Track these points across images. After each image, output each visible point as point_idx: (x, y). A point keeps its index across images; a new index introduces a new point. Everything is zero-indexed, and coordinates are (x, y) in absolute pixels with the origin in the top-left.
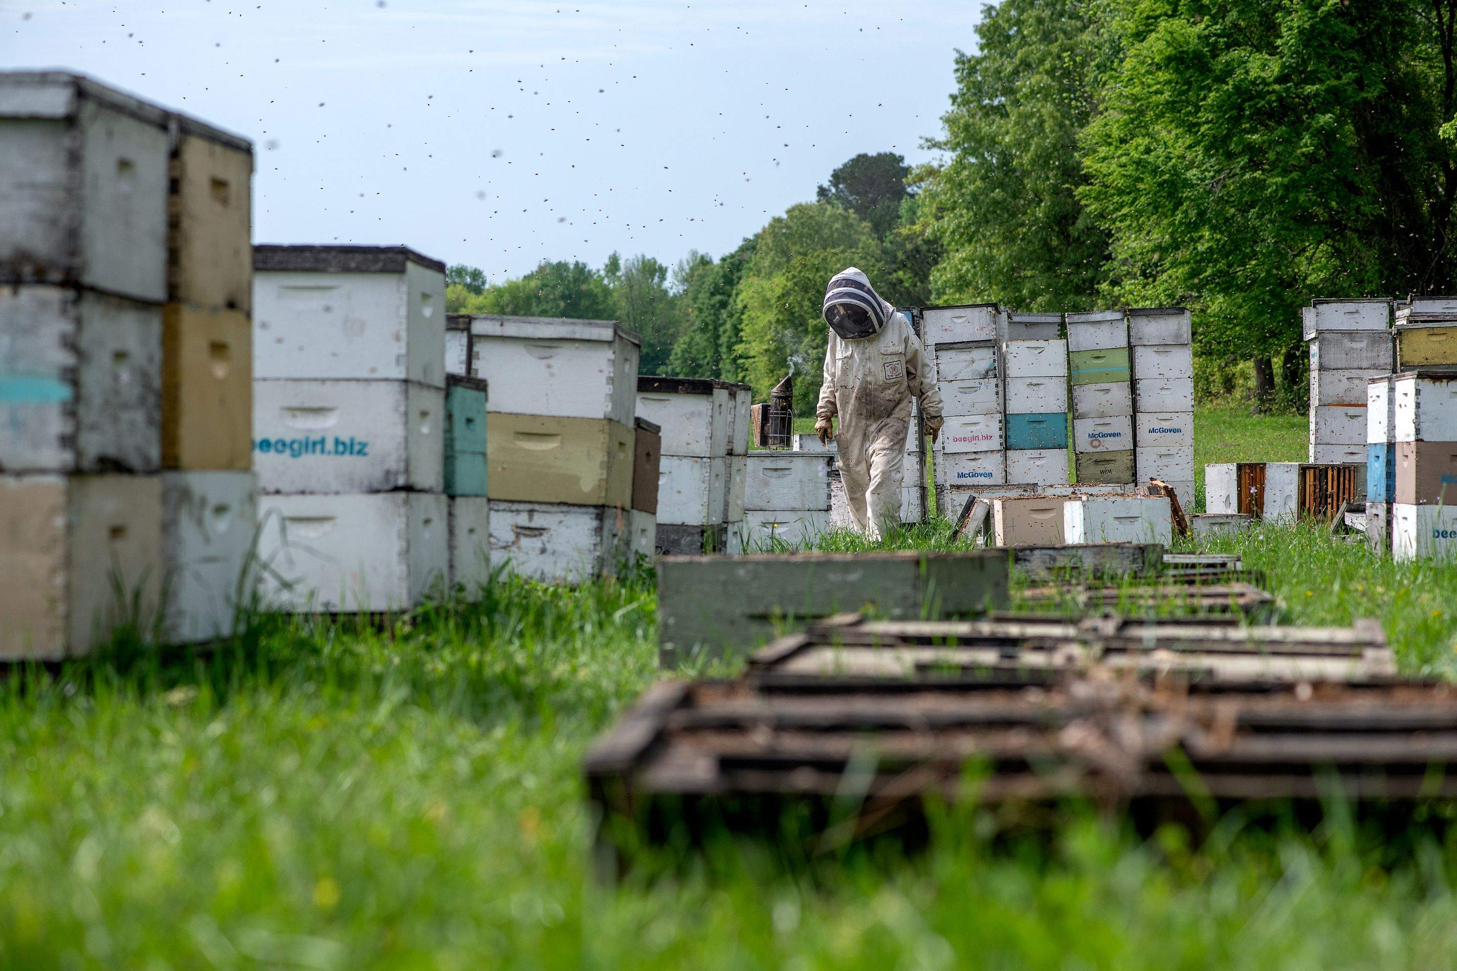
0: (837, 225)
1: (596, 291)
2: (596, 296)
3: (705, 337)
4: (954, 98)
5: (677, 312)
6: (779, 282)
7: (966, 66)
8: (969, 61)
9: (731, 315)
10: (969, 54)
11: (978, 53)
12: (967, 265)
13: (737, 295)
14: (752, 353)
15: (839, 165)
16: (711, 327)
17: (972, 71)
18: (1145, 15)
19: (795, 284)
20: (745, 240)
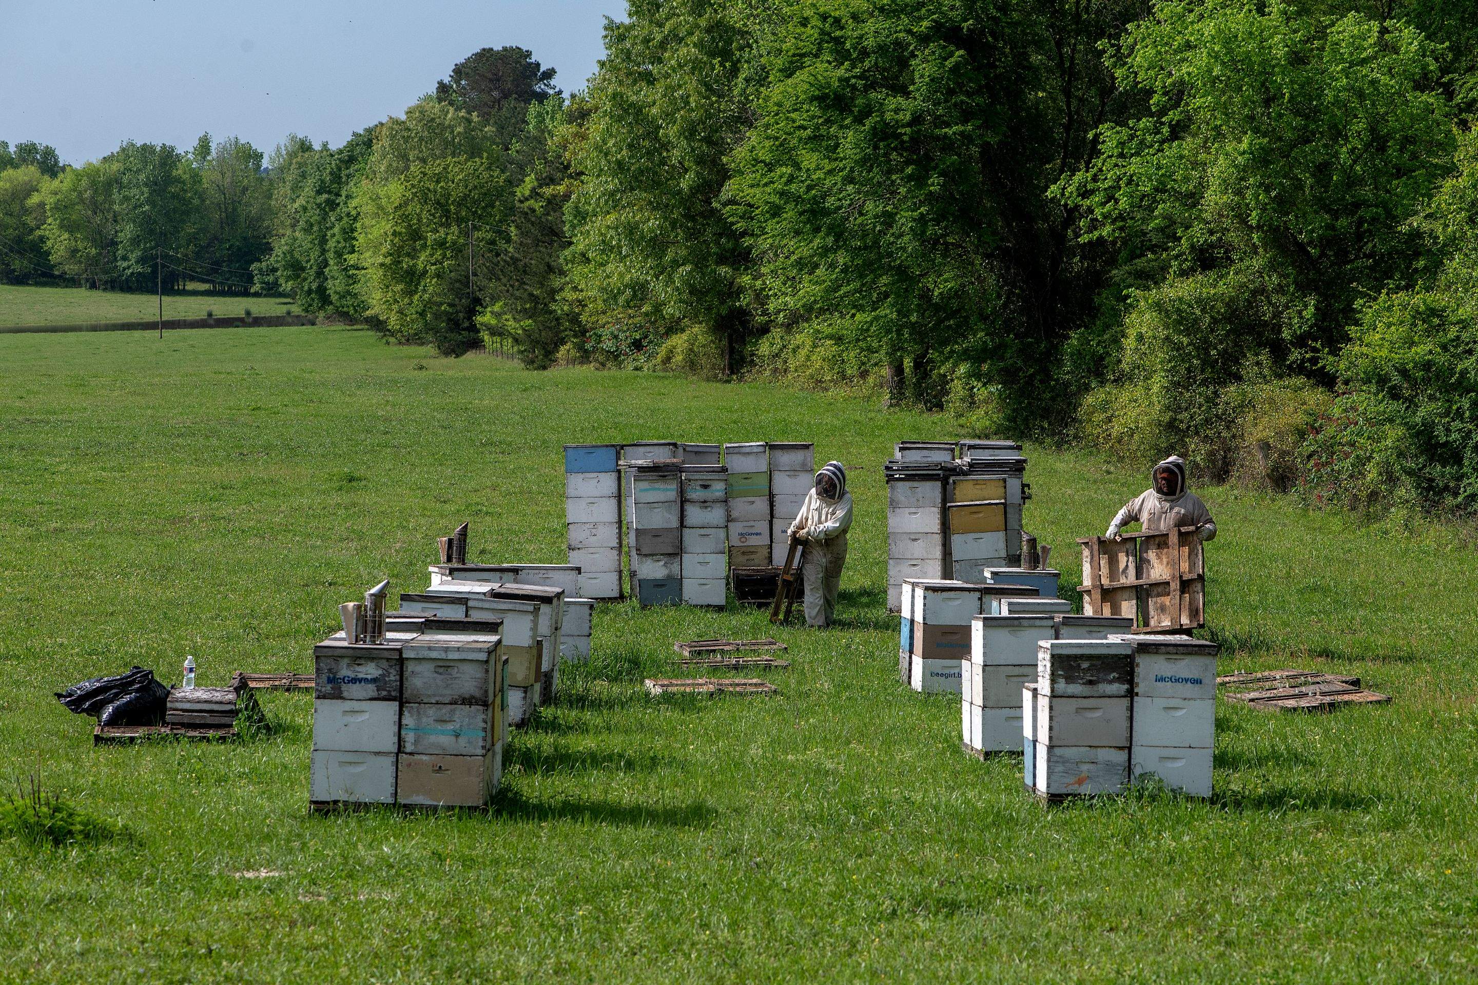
0: (460, 129)
1: (184, 177)
2: (184, 183)
3: (310, 238)
4: (602, 64)
5: (273, 203)
6: (395, 191)
7: (616, 32)
8: (618, 28)
9: (340, 219)
10: (618, 20)
11: (627, 21)
12: (612, 232)
13: (348, 197)
14: (365, 265)
15: (461, 60)
16: (315, 228)
17: (621, 38)
18: (790, 53)
19: (415, 194)
20: (354, 134)
